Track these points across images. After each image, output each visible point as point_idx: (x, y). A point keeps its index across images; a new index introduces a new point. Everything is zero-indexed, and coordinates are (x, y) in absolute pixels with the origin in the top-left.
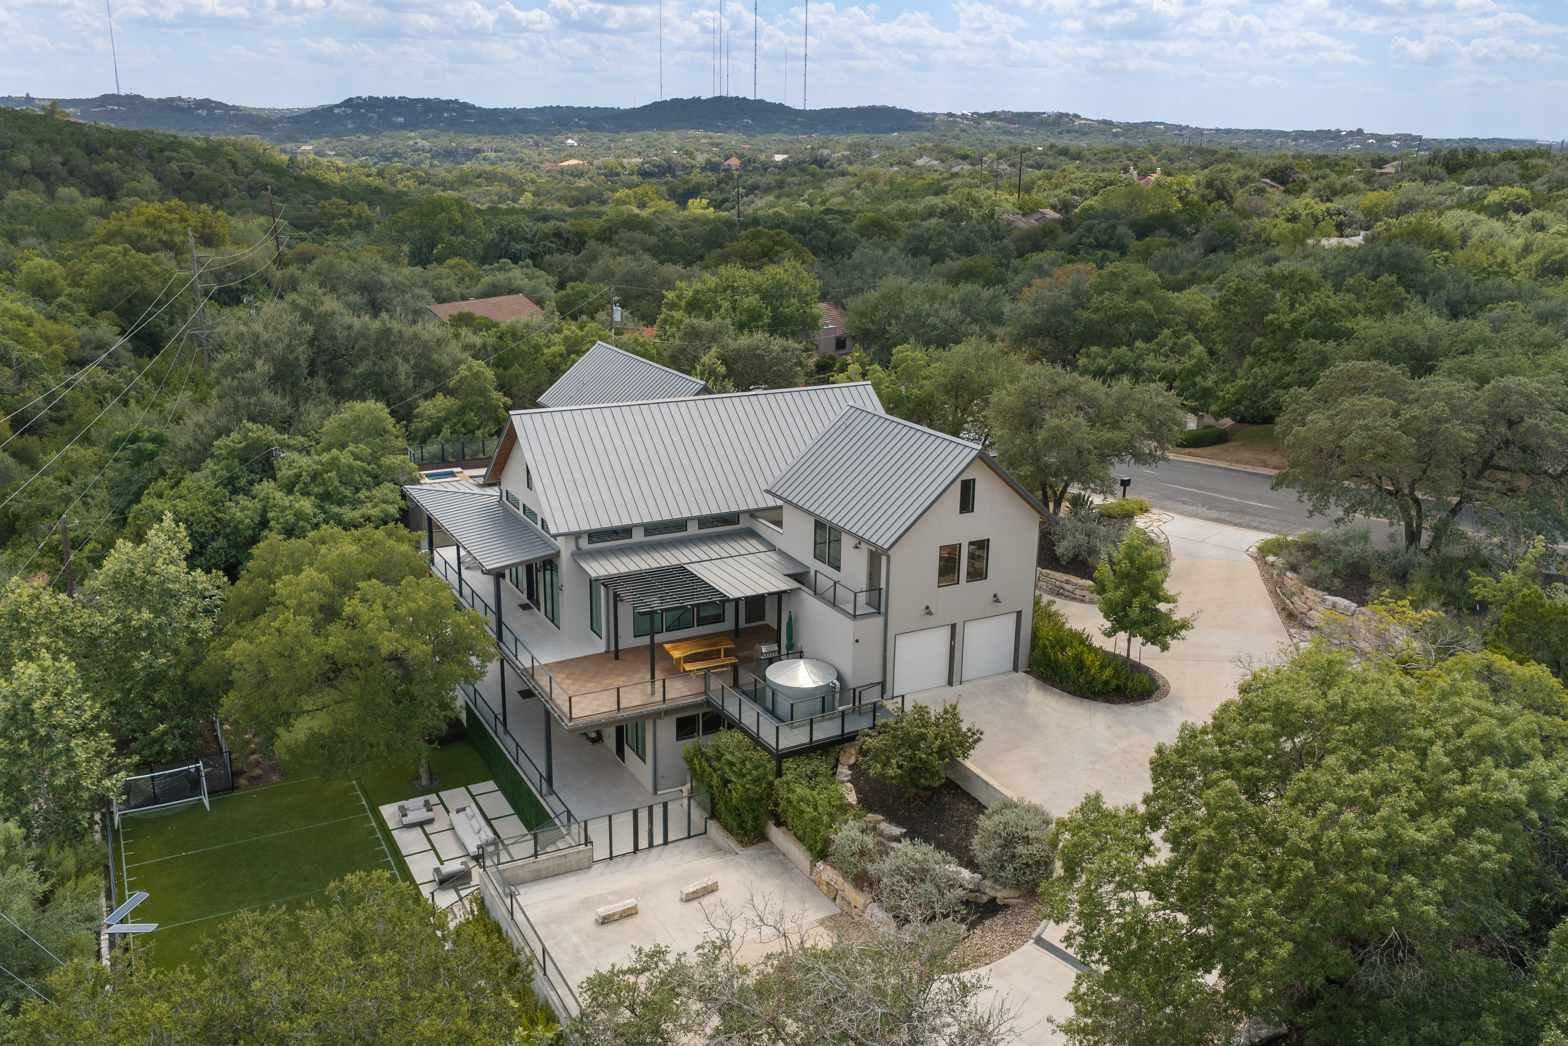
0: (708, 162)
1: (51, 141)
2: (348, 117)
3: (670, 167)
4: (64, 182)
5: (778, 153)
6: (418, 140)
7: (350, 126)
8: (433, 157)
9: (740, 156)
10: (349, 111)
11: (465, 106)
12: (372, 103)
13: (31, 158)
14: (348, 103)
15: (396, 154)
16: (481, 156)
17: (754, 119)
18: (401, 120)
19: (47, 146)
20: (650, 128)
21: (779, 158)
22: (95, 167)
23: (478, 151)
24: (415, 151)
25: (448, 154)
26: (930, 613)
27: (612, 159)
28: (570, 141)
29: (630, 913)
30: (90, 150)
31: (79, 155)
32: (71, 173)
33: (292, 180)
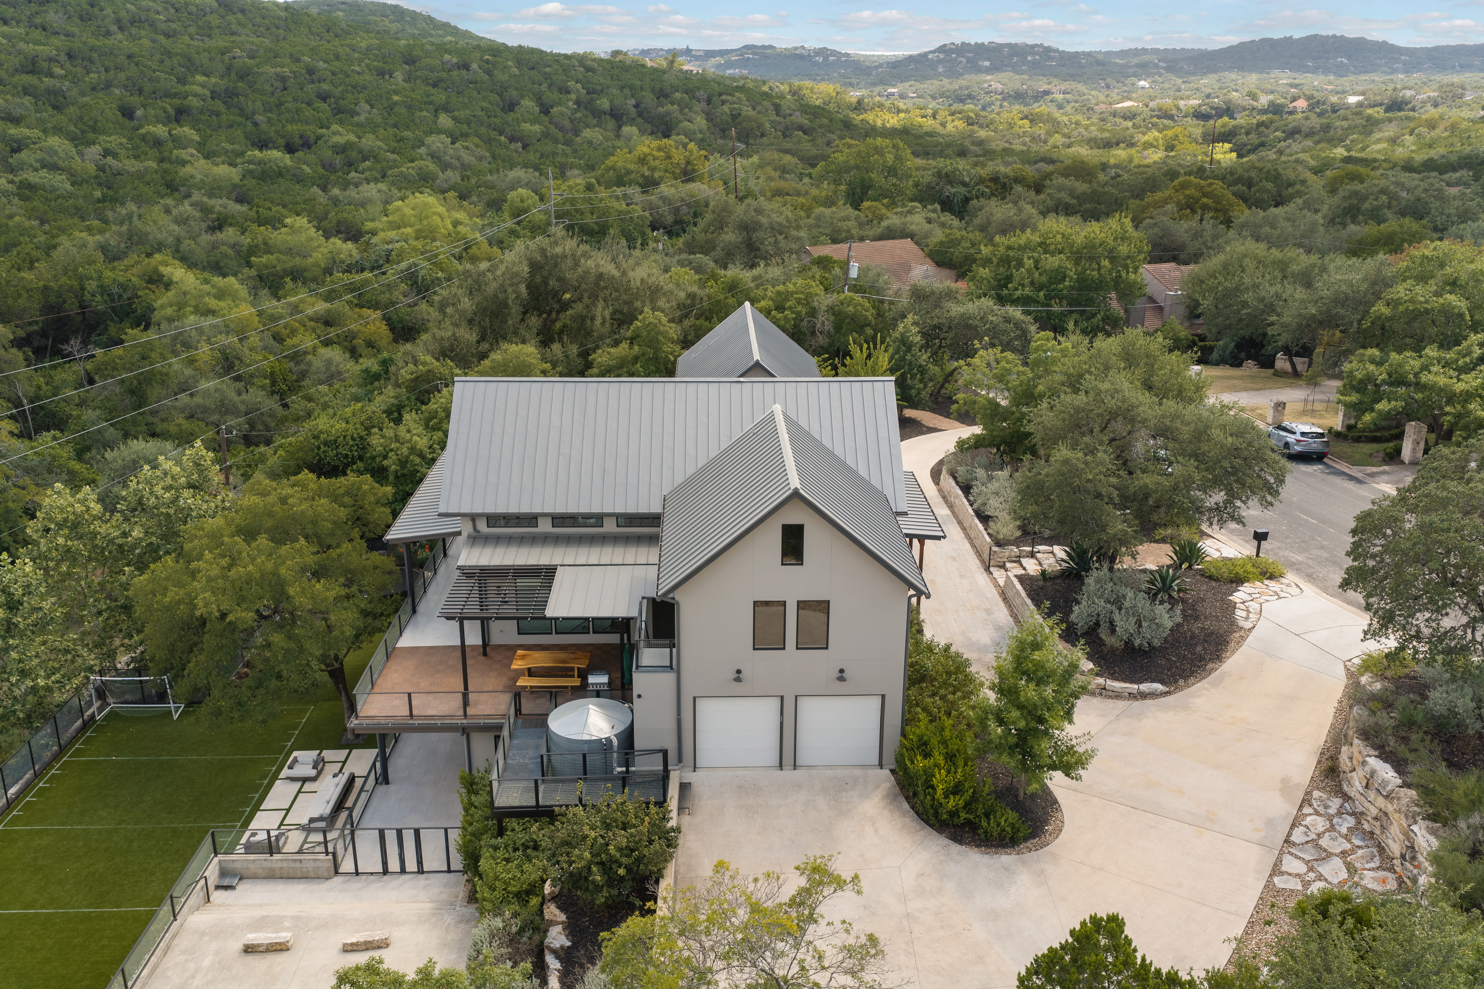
0: (1272, 104)
1: (631, 87)
2: (940, 61)
3: (1228, 109)
4: (632, 122)
5: (1354, 94)
6: (995, 82)
7: (940, 70)
8: (1004, 99)
9: (1308, 98)
10: (942, 56)
11: (1048, 49)
12: (963, 49)
13: (611, 101)
14: (942, 49)
15: (970, 96)
16: (1049, 98)
17: (1349, 58)
18: (987, 63)
19: (627, 91)
20: (1230, 69)
21: (1353, 100)
22: (660, 109)
23: (1047, 93)
24: (987, 93)
25: (1019, 97)
26: (738, 680)
27: (1169, 101)
28: (1142, 83)
29: (279, 948)
30: (662, 95)
31: (648, 98)
32: (640, 115)
33: (825, 121)
